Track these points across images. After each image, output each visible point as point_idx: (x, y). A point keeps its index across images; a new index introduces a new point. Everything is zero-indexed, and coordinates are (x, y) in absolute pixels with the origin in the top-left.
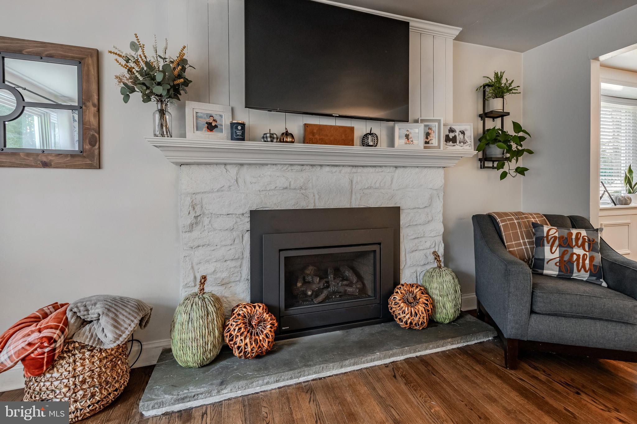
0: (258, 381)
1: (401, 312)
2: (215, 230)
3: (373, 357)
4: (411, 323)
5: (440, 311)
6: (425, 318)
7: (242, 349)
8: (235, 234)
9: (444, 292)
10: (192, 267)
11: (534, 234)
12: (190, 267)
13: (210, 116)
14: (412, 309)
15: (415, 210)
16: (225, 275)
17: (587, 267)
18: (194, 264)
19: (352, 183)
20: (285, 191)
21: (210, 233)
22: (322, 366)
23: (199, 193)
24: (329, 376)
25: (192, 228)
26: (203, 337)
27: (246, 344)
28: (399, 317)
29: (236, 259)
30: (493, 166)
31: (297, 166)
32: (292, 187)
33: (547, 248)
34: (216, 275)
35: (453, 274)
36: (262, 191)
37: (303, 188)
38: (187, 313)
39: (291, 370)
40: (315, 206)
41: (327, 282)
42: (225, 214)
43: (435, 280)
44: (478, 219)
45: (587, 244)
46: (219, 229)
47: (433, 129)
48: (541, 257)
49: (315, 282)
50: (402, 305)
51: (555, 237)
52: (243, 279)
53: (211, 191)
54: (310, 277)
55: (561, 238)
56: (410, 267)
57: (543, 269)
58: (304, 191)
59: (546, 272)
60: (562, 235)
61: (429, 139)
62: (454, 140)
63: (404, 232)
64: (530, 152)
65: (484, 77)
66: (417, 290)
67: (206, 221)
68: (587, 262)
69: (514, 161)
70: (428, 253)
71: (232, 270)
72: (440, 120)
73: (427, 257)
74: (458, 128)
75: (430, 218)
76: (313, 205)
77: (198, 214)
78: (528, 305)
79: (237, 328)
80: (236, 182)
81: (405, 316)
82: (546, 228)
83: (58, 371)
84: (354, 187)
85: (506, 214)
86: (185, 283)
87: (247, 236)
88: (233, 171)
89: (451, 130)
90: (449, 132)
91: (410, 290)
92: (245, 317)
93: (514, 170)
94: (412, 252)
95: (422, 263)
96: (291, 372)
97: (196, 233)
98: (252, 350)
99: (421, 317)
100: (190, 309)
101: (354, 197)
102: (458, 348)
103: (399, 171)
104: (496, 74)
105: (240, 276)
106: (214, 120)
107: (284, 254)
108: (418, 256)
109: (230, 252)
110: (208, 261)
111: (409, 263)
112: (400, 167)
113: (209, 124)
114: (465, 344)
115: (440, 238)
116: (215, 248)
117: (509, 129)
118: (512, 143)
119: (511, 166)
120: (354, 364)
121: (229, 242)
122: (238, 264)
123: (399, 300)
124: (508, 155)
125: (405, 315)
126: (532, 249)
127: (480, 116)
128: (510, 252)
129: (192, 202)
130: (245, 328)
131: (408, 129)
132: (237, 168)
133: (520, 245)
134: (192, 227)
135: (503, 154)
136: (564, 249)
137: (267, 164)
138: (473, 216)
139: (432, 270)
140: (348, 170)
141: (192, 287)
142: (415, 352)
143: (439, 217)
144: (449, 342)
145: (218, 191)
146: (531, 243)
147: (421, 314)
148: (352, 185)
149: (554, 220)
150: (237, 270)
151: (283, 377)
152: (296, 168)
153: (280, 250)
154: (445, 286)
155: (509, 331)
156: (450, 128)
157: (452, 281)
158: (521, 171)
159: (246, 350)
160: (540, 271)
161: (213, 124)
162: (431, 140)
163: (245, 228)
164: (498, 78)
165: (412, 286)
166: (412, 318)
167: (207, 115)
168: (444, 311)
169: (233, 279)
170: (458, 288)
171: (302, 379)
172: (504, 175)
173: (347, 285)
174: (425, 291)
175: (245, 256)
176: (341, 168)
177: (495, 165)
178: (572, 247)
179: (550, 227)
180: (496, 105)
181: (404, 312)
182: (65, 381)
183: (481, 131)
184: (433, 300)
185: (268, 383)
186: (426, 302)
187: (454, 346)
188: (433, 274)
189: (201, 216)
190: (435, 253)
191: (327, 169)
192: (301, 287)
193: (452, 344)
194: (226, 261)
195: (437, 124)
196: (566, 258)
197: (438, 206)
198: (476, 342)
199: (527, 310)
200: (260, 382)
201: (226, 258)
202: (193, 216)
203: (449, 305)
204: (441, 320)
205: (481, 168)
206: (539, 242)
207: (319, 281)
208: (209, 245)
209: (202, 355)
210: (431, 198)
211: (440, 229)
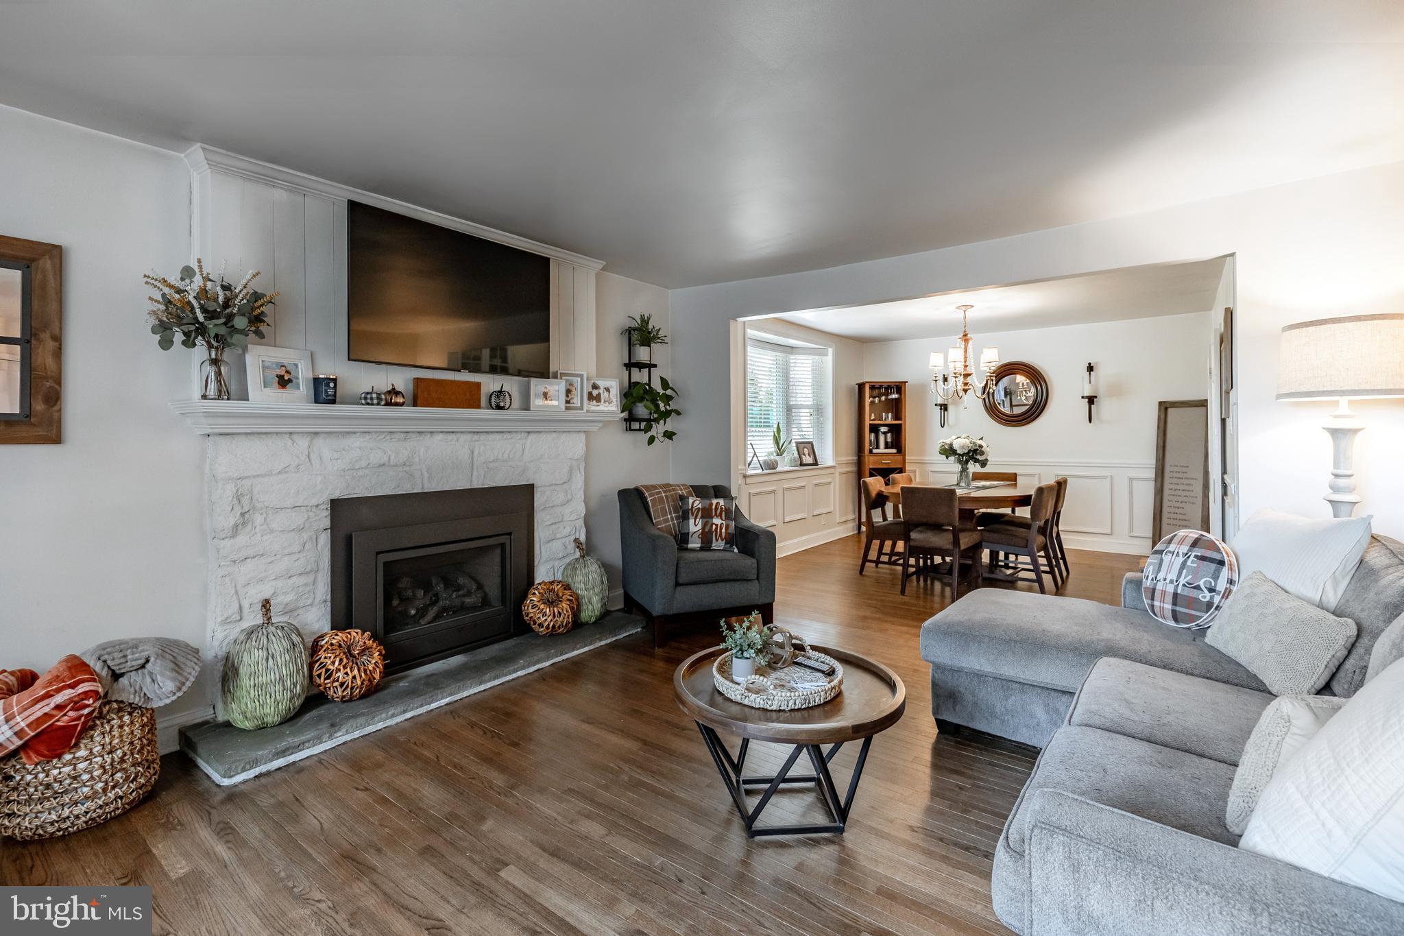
0: (381, 714)
1: (541, 615)
2: (272, 531)
3: (516, 667)
4: (554, 626)
5: (585, 607)
6: (570, 616)
7: (348, 684)
8: (305, 536)
9: (590, 584)
10: (236, 592)
11: (681, 508)
12: (233, 592)
13: (282, 366)
14: (555, 609)
15: (552, 488)
16: (290, 597)
17: (723, 535)
18: (239, 586)
19: (473, 454)
20: (381, 469)
21: (265, 538)
22: (458, 685)
23: (247, 477)
24: (466, 697)
25: (236, 532)
26: (291, 676)
27: (354, 677)
28: (538, 622)
29: (308, 573)
30: (640, 427)
31: (398, 434)
32: (392, 463)
33: (691, 521)
34: (276, 599)
35: (599, 562)
36: (348, 470)
37: (408, 464)
38: (262, 649)
39: (420, 696)
40: (423, 488)
41: (436, 595)
42: (289, 507)
43: (578, 572)
44: (624, 495)
45: (723, 513)
46: (280, 529)
47: (575, 385)
48: (686, 531)
49: (419, 597)
50: (542, 606)
51: (699, 508)
52: (317, 601)
53: (269, 474)
54: (410, 591)
55: (704, 509)
56: (546, 561)
57: (688, 543)
58: (408, 468)
59: (690, 546)
60: (704, 506)
61: (570, 397)
62: (598, 398)
63: (538, 517)
64: (678, 413)
65: (629, 317)
66: (559, 587)
67: (258, 519)
68: (723, 530)
69: (662, 422)
70: (568, 542)
71: (301, 589)
72: (583, 375)
73: (566, 548)
74: (602, 384)
75: (569, 497)
76: (421, 486)
77: (246, 509)
78: (673, 577)
79: (338, 659)
80: (307, 459)
81: (546, 620)
82: (691, 501)
83: (86, 746)
84: (475, 459)
85: (654, 487)
86: (225, 616)
87: (325, 539)
88: (303, 443)
89: (595, 387)
90: (593, 389)
91: (551, 588)
92: (340, 646)
93: (662, 435)
94: (549, 541)
95: (560, 555)
96: (422, 698)
97: (242, 539)
98: (362, 684)
99: (566, 617)
100: (265, 642)
101: (475, 473)
102: (607, 644)
103: (532, 437)
104: (642, 317)
105: (312, 596)
106: (288, 372)
107: (383, 558)
108: (556, 546)
109: (298, 563)
110: (261, 580)
111: (545, 556)
112: (533, 432)
113: (281, 377)
114: (614, 639)
115: (581, 523)
116: (273, 559)
117: (657, 386)
118: (660, 402)
119: (659, 429)
120: (495, 679)
121: (296, 548)
122: (310, 579)
123: (539, 602)
124: (656, 416)
125: (546, 618)
126: (678, 524)
127: (626, 365)
128: (658, 529)
129: (237, 491)
130: (348, 659)
131: (547, 386)
132: (309, 439)
133: (667, 520)
134: (235, 530)
135: (651, 414)
136: (705, 520)
137: (355, 433)
138: (619, 491)
139: (574, 561)
140: (468, 437)
141: (236, 621)
142: (561, 655)
143: (580, 495)
144: (598, 639)
145: (279, 473)
146: (677, 518)
147: (565, 612)
148: (473, 458)
149: (700, 491)
150: (308, 589)
151: (411, 705)
152: (397, 436)
153: (378, 553)
154: (590, 577)
155: (657, 609)
156: (594, 384)
157: (599, 570)
158: (669, 435)
159: (354, 685)
160: (685, 546)
161: (286, 378)
162: (572, 398)
163: (322, 526)
164: (645, 321)
165: (552, 583)
166: (554, 620)
167: (277, 364)
168: (590, 607)
169: (301, 603)
170: (605, 579)
171: (434, 706)
172: (651, 440)
173: (464, 596)
174: (567, 587)
175: (321, 567)
176: (458, 435)
177: (642, 427)
178: (712, 518)
179: (695, 498)
180: (642, 354)
181: (544, 615)
182: (99, 759)
183: (626, 383)
184: (577, 595)
185: (393, 716)
186: (571, 598)
187: (603, 643)
188: (576, 566)
189: (251, 512)
190: (576, 541)
191: (441, 436)
192: (398, 605)
193: (601, 640)
194: (290, 577)
195: (579, 379)
196: (707, 529)
197: (579, 480)
198: (625, 635)
199: (672, 583)
200: (384, 716)
201: (291, 573)
202: (239, 513)
203: (595, 599)
204: (587, 619)
205: (627, 430)
206: (685, 516)
207: (424, 595)
208: (263, 555)
209: (288, 702)
210: (571, 471)
211: (583, 511)
